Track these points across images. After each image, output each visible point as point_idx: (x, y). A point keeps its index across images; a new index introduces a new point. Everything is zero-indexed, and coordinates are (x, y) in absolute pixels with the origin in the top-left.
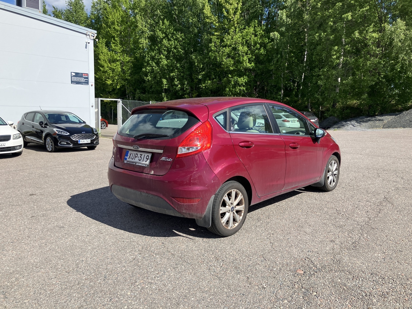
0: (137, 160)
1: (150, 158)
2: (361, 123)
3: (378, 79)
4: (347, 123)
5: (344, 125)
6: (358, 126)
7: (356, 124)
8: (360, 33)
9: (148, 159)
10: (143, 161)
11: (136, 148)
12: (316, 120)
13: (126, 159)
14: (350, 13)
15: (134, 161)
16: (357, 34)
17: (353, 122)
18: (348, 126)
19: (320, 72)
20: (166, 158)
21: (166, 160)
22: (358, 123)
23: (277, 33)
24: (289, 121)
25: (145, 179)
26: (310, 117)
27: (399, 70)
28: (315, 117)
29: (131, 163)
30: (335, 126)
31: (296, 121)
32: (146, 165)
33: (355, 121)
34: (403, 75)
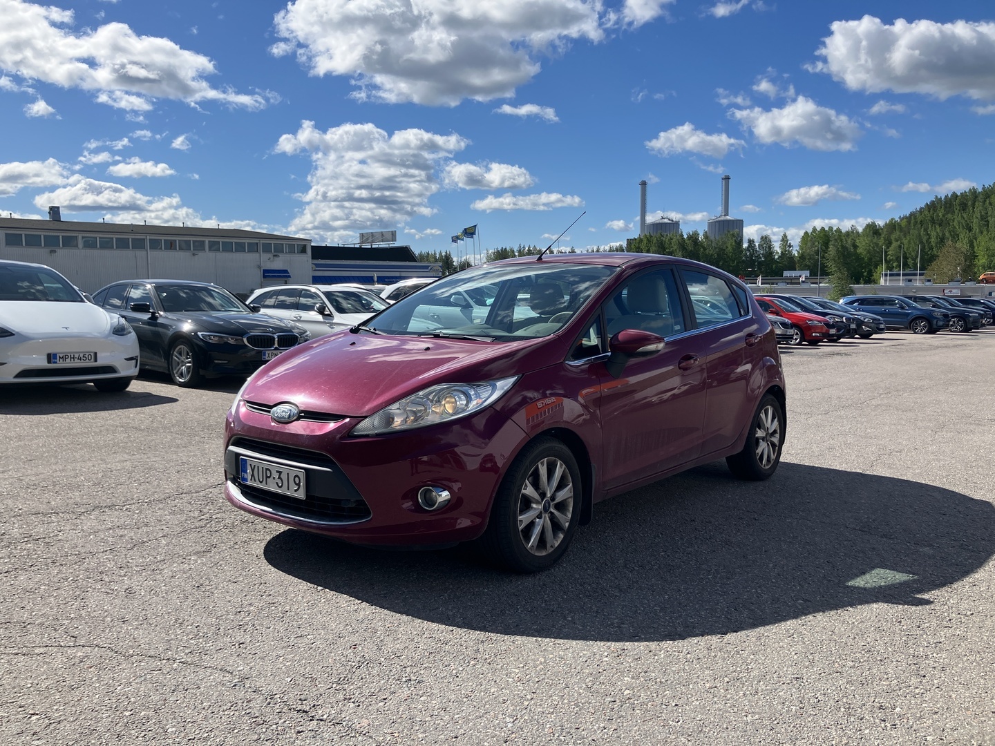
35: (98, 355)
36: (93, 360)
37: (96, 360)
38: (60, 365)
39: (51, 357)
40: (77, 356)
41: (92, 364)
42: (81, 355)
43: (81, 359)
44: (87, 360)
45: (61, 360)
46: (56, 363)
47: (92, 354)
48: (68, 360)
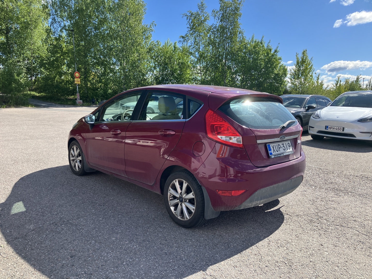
0: (282, 150)
1: (291, 145)
10: (287, 150)
11: (283, 139)
13: (271, 154)
15: (280, 152)
29: (279, 155)
32: (292, 152)
35: (345, 129)
36: (342, 130)
37: (343, 130)
38: (329, 130)
39: (326, 127)
40: (335, 128)
41: (341, 131)
42: (337, 128)
43: (337, 129)
44: (339, 130)
45: (329, 129)
46: (328, 129)
47: (342, 128)
48: (332, 129)
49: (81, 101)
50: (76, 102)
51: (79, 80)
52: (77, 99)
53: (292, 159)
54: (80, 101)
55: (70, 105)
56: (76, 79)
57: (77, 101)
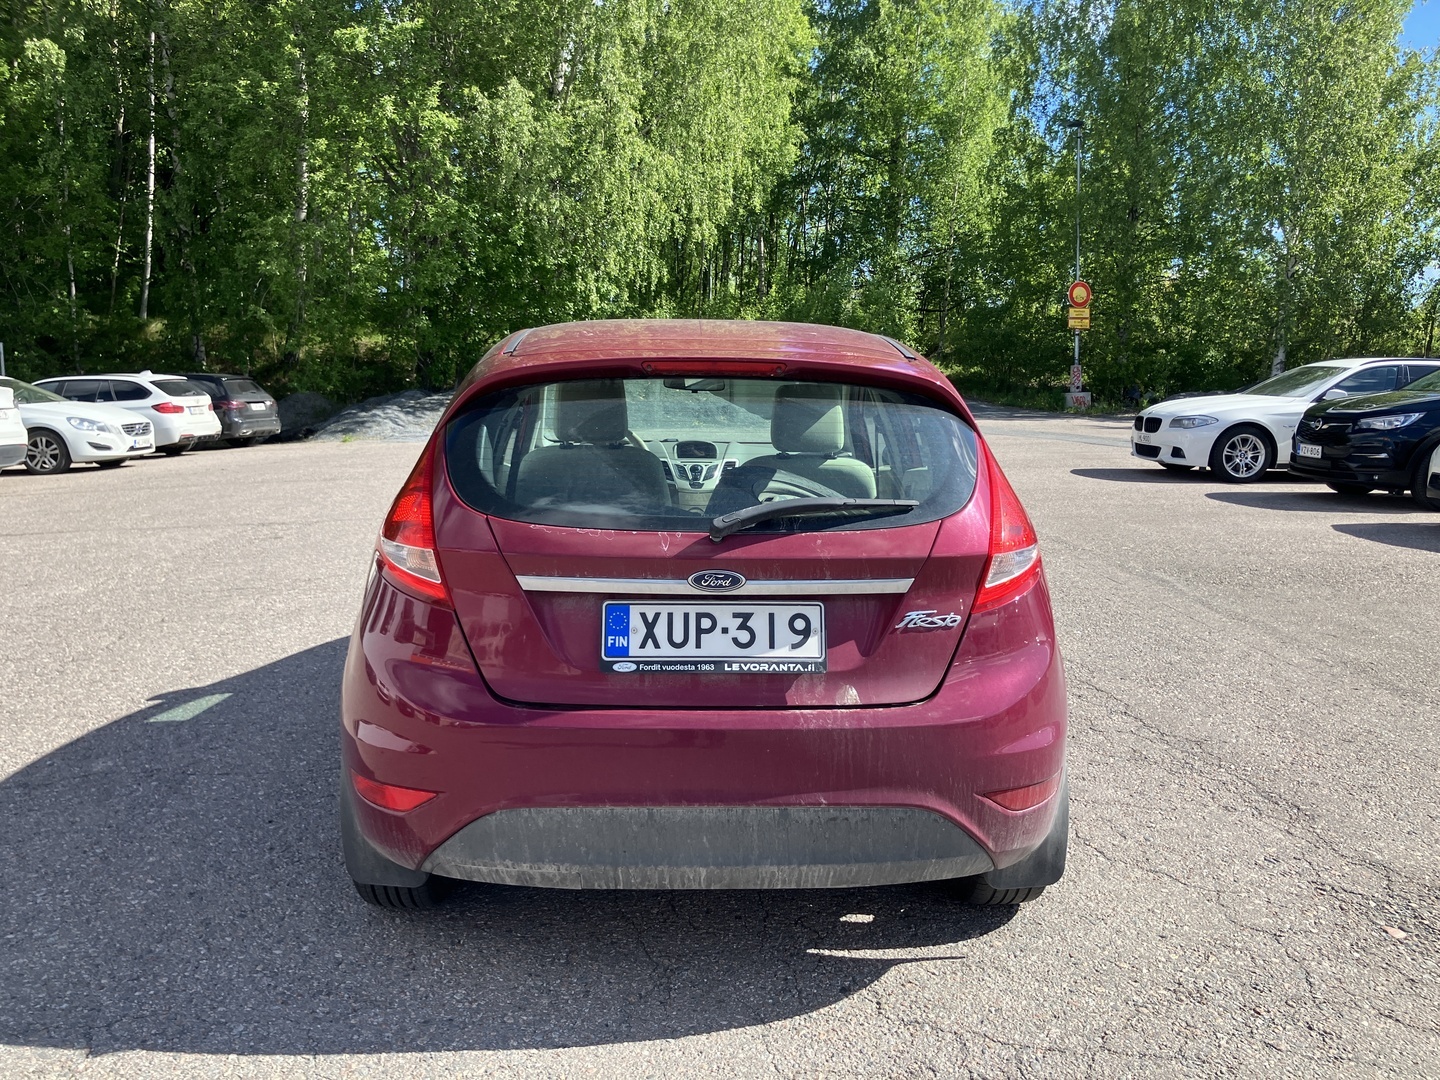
0: (716, 646)
1: (816, 623)
2: (418, 414)
3: (463, 267)
4: (375, 415)
5: (363, 423)
6: (410, 423)
7: (402, 415)
8: (401, 105)
9: (806, 633)
10: (772, 646)
11: (721, 586)
12: (268, 403)
13: (624, 652)
14: (364, 29)
15: (698, 652)
16: (388, 106)
17: (393, 411)
18: (379, 424)
19: (265, 225)
20: (928, 615)
21: (932, 623)
22: (408, 413)
23: (56, 47)
24: (178, 409)
25: (824, 734)
26: (249, 393)
27: (519, 243)
28: (264, 395)
29: (679, 667)
30: (332, 427)
31: (206, 409)
32: (805, 665)
33: (395, 407)
34: (529, 260)
49: (1087, 396)
50: (1064, 399)
51: (1086, 312)
52: (1073, 389)
53: (809, 703)
54: (1082, 394)
55: (1042, 409)
56: (1072, 312)
57: (1068, 396)
